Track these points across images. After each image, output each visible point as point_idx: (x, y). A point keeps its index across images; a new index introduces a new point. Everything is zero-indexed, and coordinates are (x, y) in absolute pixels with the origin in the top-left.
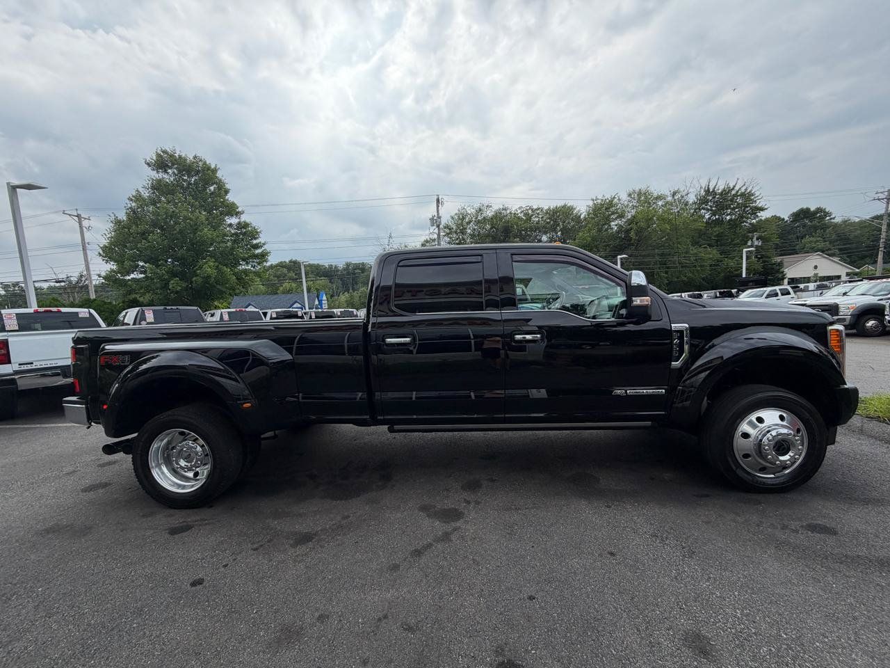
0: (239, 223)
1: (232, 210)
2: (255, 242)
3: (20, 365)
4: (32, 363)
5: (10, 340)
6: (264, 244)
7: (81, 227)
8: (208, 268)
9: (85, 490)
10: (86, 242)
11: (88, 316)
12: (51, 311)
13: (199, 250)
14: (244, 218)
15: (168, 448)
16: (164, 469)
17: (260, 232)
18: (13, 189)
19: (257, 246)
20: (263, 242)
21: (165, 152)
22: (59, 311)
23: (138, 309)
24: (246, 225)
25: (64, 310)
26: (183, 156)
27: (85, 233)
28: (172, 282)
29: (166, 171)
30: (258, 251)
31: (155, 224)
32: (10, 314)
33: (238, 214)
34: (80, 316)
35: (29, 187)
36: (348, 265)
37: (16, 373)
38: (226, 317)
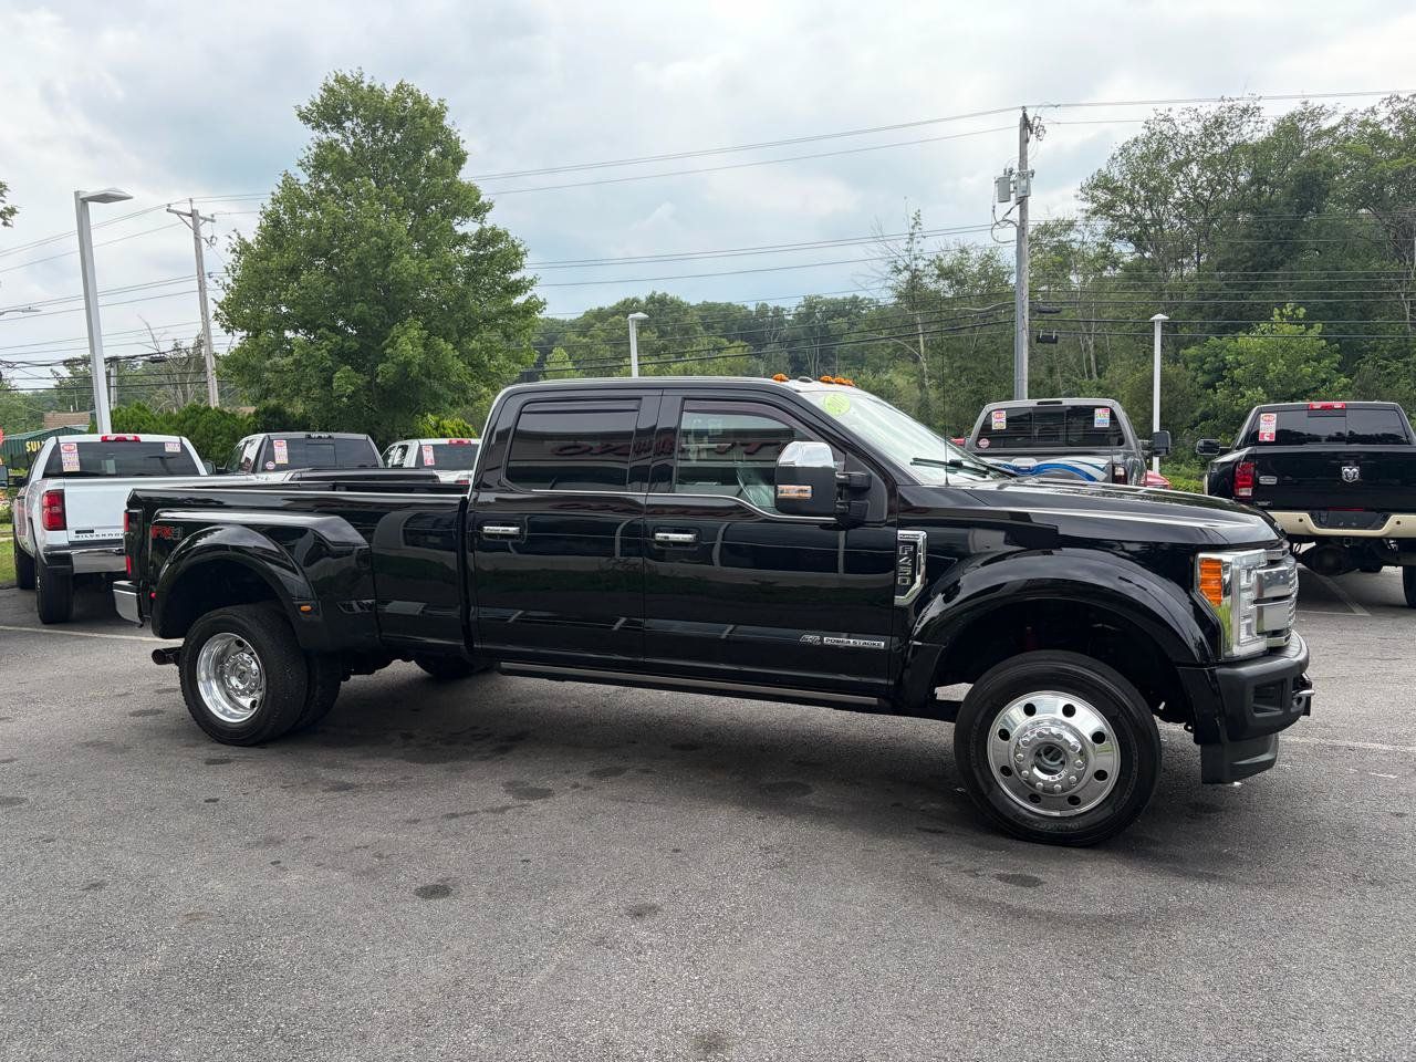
0: (482, 231)
1: (469, 203)
2: (514, 277)
3: (77, 532)
4: (92, 531)
5: (67, 491)
6: (532, 282)
7: (197, 239)
8: (407, 343)
9: (134, 714)
10: (206, 272)
11: (179, 450)
12: (125, 440)
13: (394, 303)
14: (492, 220)
15: (220, 660)
16: (214, 686)
17: (525, 253)
18: (83, 202)
19: (517, 288)
20: (529, 277)
21: (341, 80)
22: (137, 440)
23: (262, 435)
24: (497, 236)
25: (144, 438)
26: (378, 87)
27: (204, 250)
28: (338, 375)
29: (339, 126)
30: (520, 300)
31: (314, 250)
32: (69, 444)
33: (479, 211)
34: (167, 450)
35: (104, 198)
36: (811, 305)
37: (73, 545)
38: (429, 457)
